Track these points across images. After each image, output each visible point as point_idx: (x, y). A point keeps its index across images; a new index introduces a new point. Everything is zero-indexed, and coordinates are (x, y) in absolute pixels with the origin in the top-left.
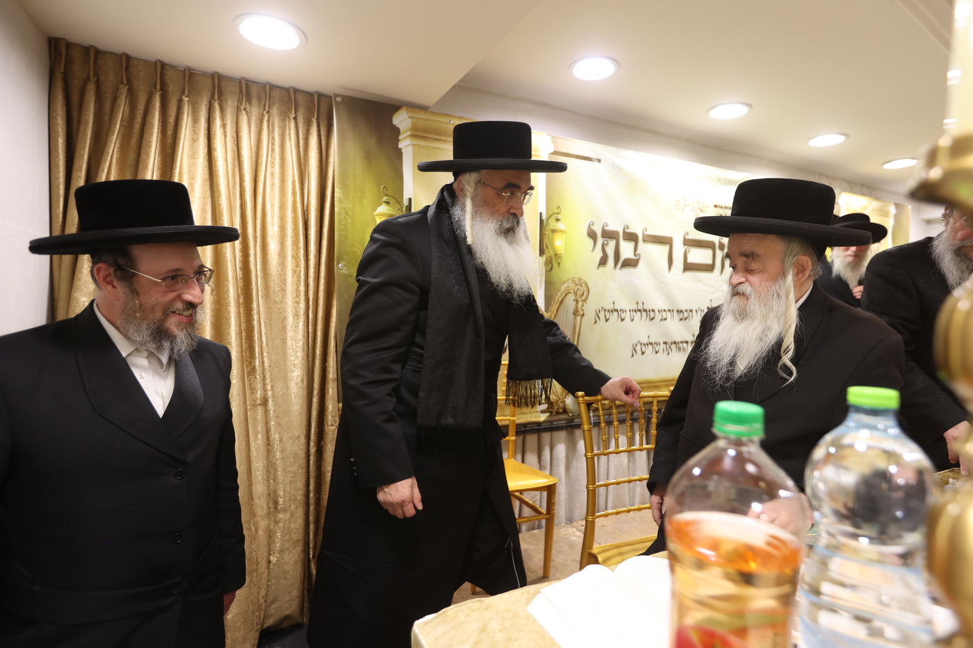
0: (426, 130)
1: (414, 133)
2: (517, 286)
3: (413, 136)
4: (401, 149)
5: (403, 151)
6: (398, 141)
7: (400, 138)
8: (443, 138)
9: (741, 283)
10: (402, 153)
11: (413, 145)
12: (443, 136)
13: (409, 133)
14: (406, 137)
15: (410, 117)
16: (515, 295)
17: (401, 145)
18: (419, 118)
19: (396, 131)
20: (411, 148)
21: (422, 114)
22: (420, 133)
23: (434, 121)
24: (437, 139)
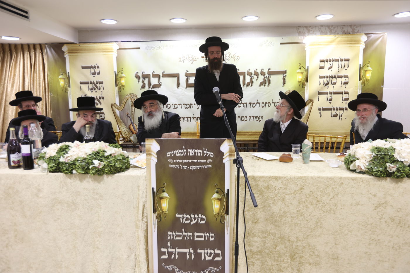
0: (72, 50)
3: (69, 53)
5: (66, 58)
7: (65, 54)
11: (69, 56)
12: (78, 51)
13: (67, 52)
15: (67, 47)
17: (65, 56)
18: (70, 47)
19: (63, 52)
20: (68, 57)
21: (71, 45)
22: (70, 51)
23: (75, 47)
24: (76, 52)
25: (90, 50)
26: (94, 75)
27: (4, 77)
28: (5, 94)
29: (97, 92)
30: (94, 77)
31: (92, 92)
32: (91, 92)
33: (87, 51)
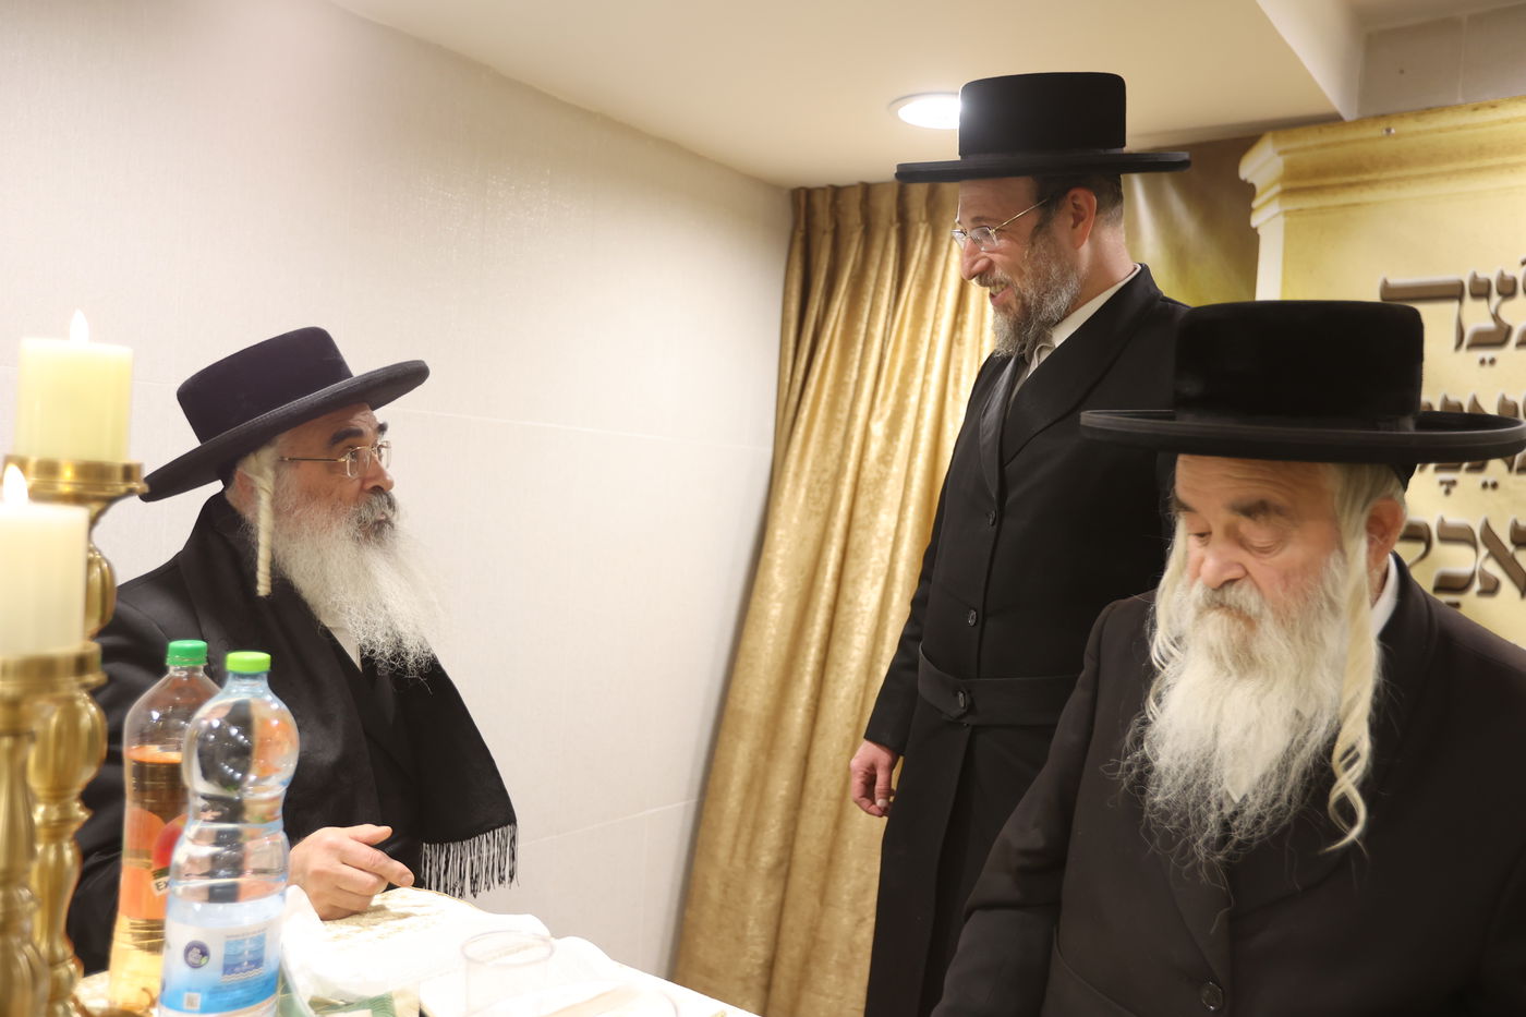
0: (1321, 171)
1: (1289, 185)
2: (411, 644)
3: (1287, 193)
4: (1256, 229)
5: (1260, 232)
6: (1250, 211)
7: (1255, 204)
8: (1366, 177)
9: (1232, 581)
10: (1257, 238)
11: (1286, 213)
12: (1367, 171)
13: (1278, 188)
14: (1269, 201)
15: (1281, 153)
16: (411, 659)
17: (1256, 220)
18: (1306, 149)
19: (1249, 191)
20: (1281, 220)
21: (1311, 139)
22: (1300, 183)
23: (1342, 143)
24: (1351, 185)
25: (1480, 151)
26: (1488, 354)
27: (854, 375)
28: (848, 479)
29: (1495, 486)
30: (1487, 368)
31: (1453, 483)
32: (1442, 483)
33: (1447, 167)
